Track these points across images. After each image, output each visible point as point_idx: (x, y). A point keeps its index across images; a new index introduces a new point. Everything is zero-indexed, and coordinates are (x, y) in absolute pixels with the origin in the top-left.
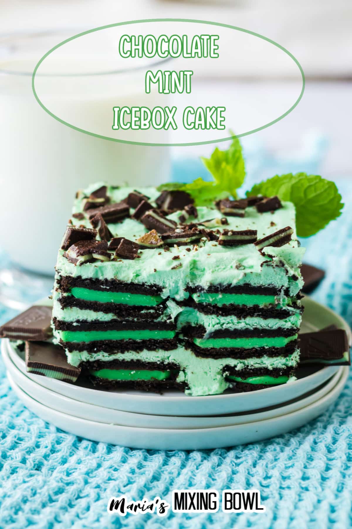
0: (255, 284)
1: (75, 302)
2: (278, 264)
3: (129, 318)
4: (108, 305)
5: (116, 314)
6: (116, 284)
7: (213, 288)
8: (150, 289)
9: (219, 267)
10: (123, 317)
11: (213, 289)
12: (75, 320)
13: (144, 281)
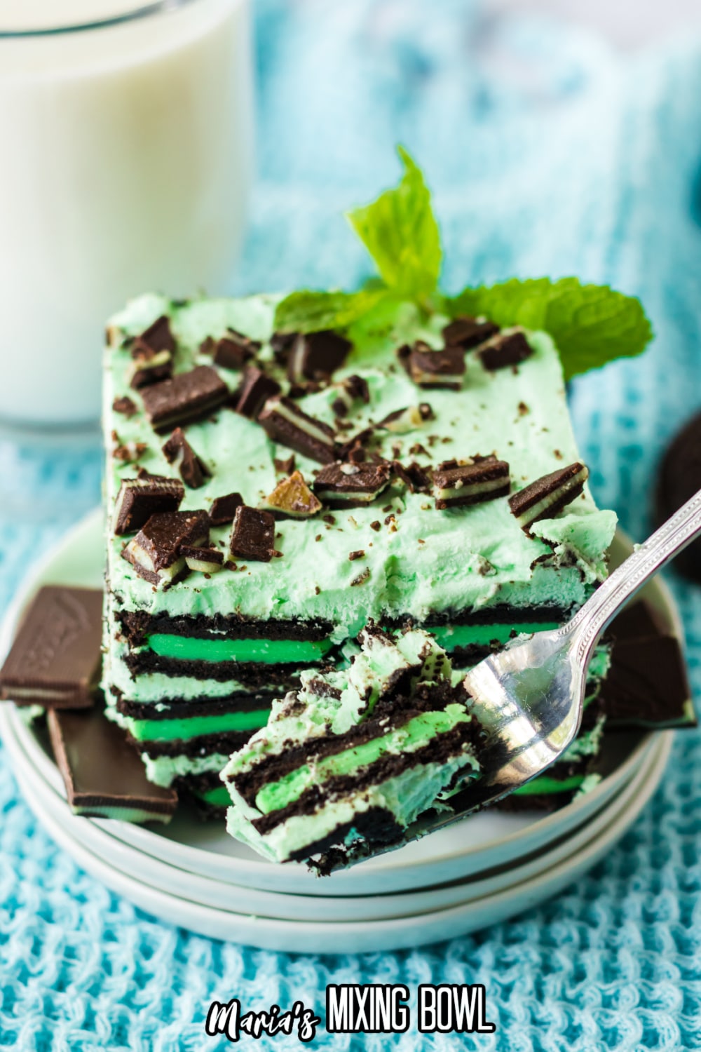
0: (519, 602)
1: (157, 664)
2: (566, 560)
3: (268, 686)
4: (224, 666)
5: (241, 681)
6: (238, 624)
7: (435, 616)
8: (309, 629)
9: (445, 572)
10: (256, 686)
11: (436, 619)
12: (159, 698)
13: (295, 613)
